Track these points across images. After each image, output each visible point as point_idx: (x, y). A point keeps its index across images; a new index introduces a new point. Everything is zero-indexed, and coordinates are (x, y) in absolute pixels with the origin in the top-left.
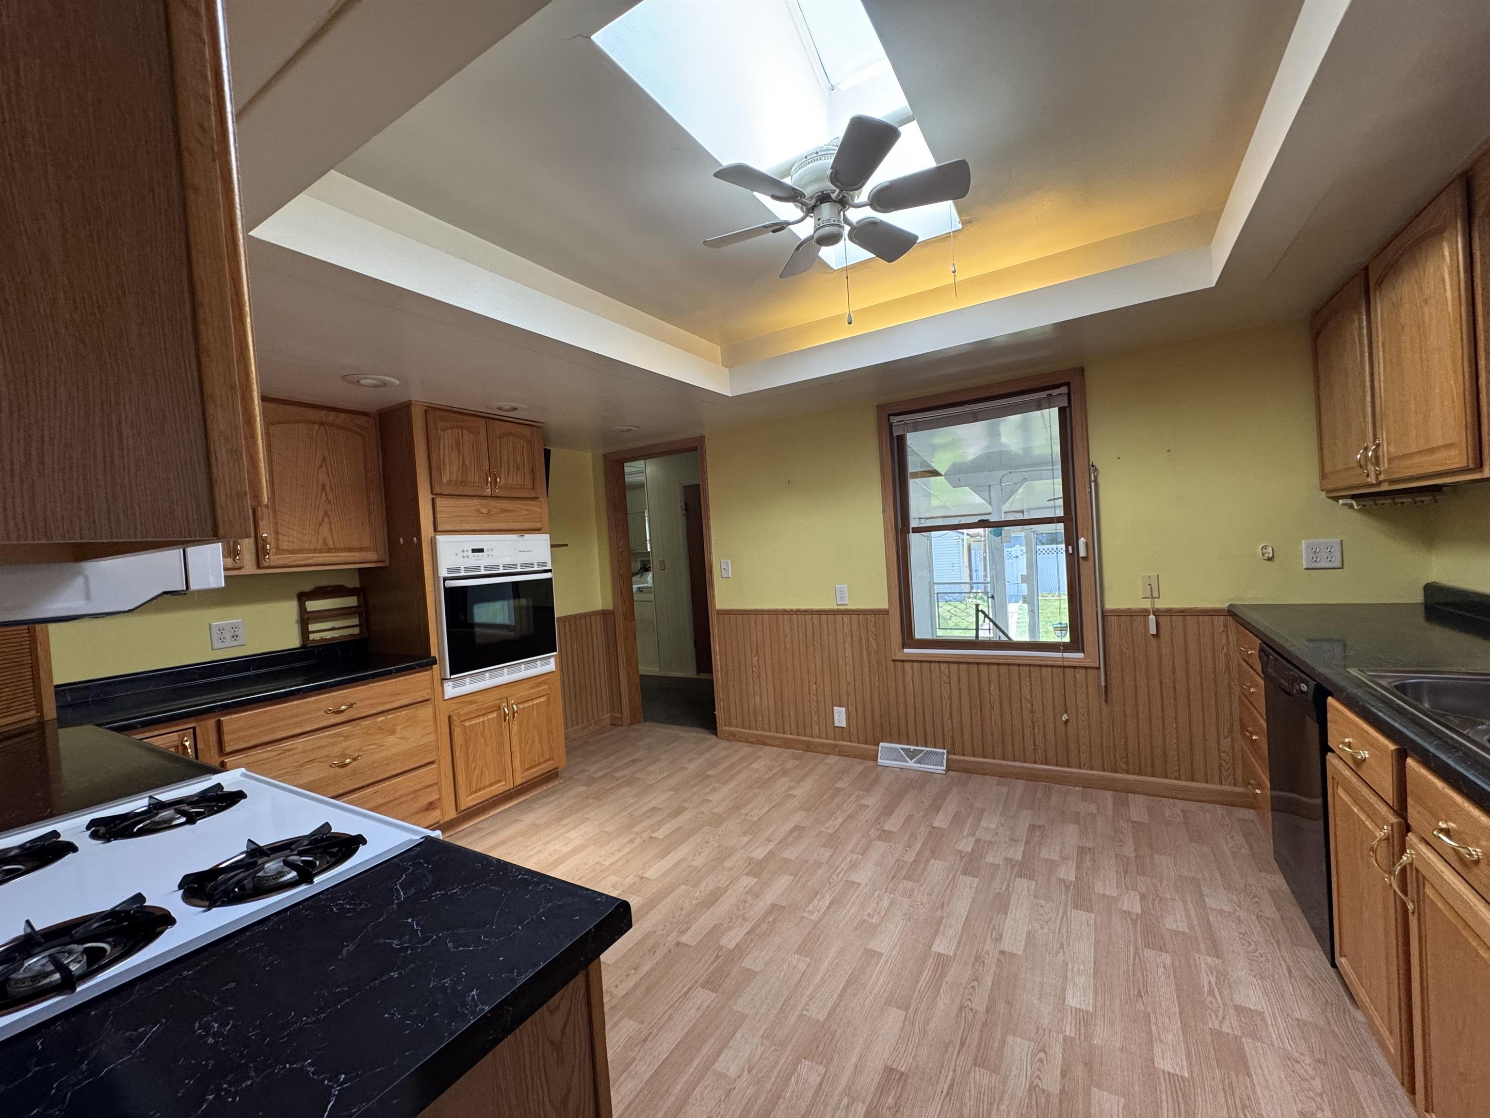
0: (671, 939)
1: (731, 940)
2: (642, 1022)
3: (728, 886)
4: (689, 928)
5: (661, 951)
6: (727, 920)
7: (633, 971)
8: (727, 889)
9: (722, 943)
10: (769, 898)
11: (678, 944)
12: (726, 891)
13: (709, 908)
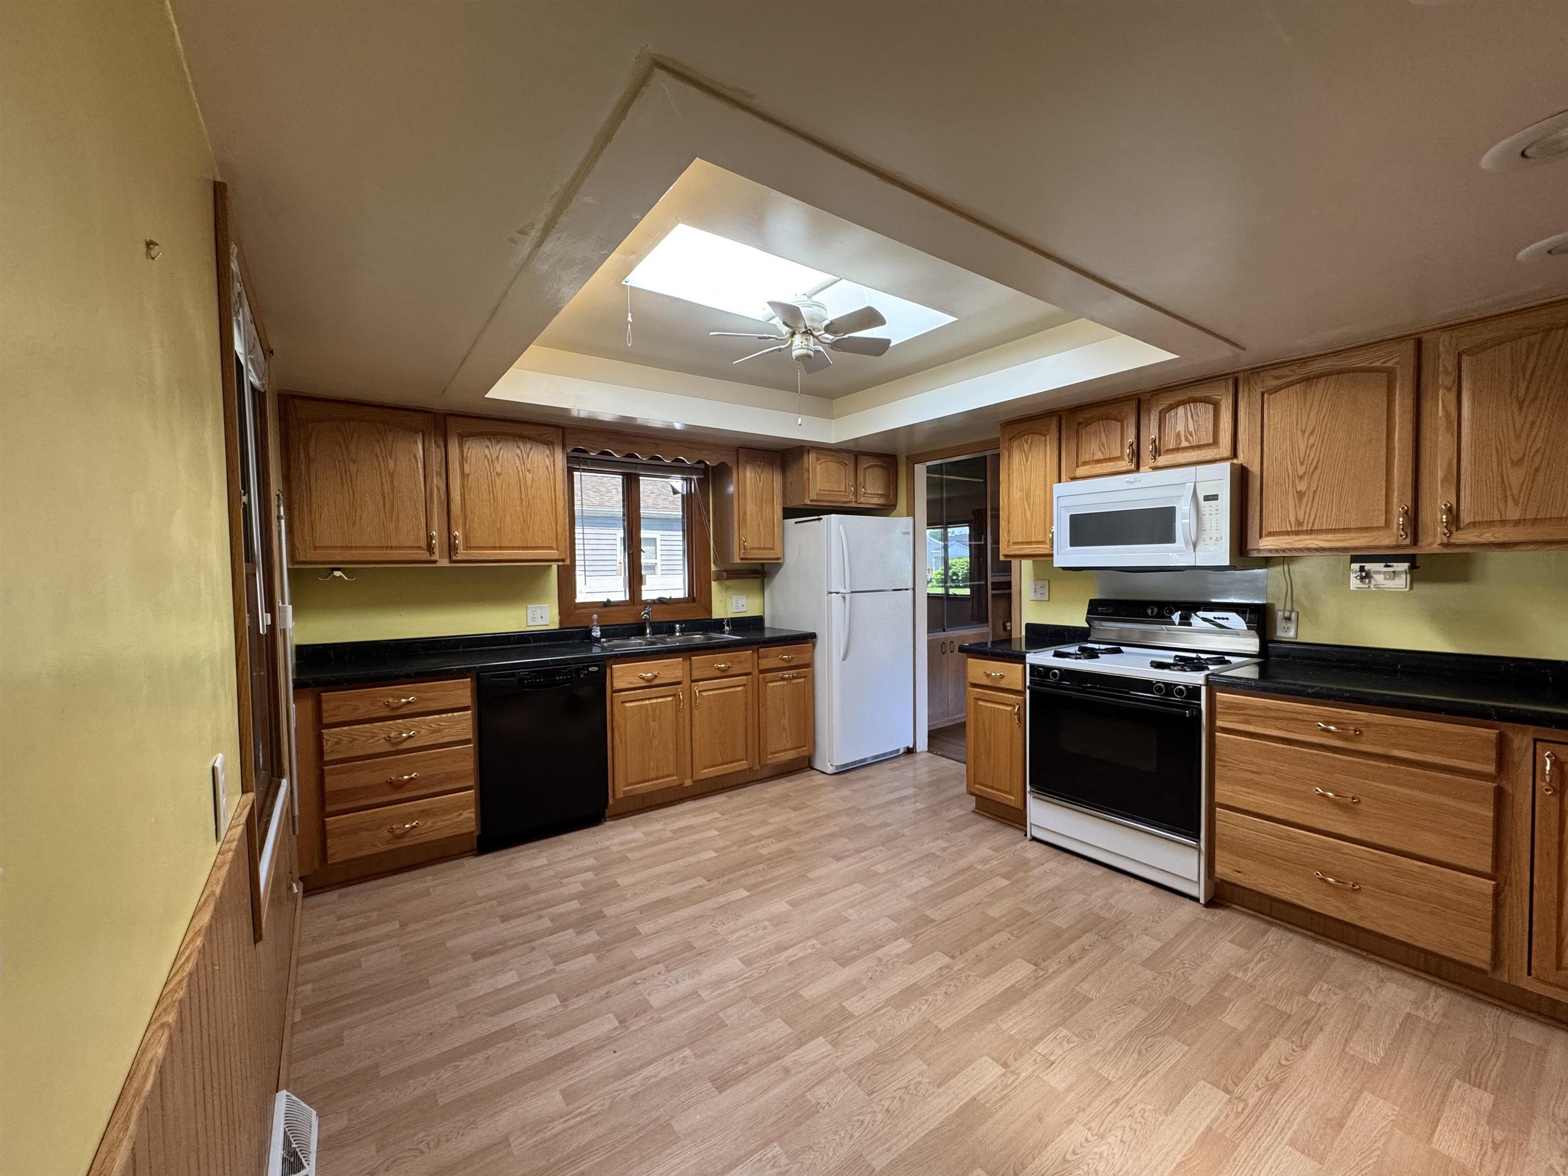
0: (960, 964)
1: (902, 945)
2: (982, 913)
3: (883, 1007)
4: (940, 969)
5: (970, 955)
6: (898, 965)
7: (996, 946)
8: (887, 1003)
9: (910, 945)
10: (844, 975)
11: (953, 957)
12: (888, 1000)
13: (915, 984)
